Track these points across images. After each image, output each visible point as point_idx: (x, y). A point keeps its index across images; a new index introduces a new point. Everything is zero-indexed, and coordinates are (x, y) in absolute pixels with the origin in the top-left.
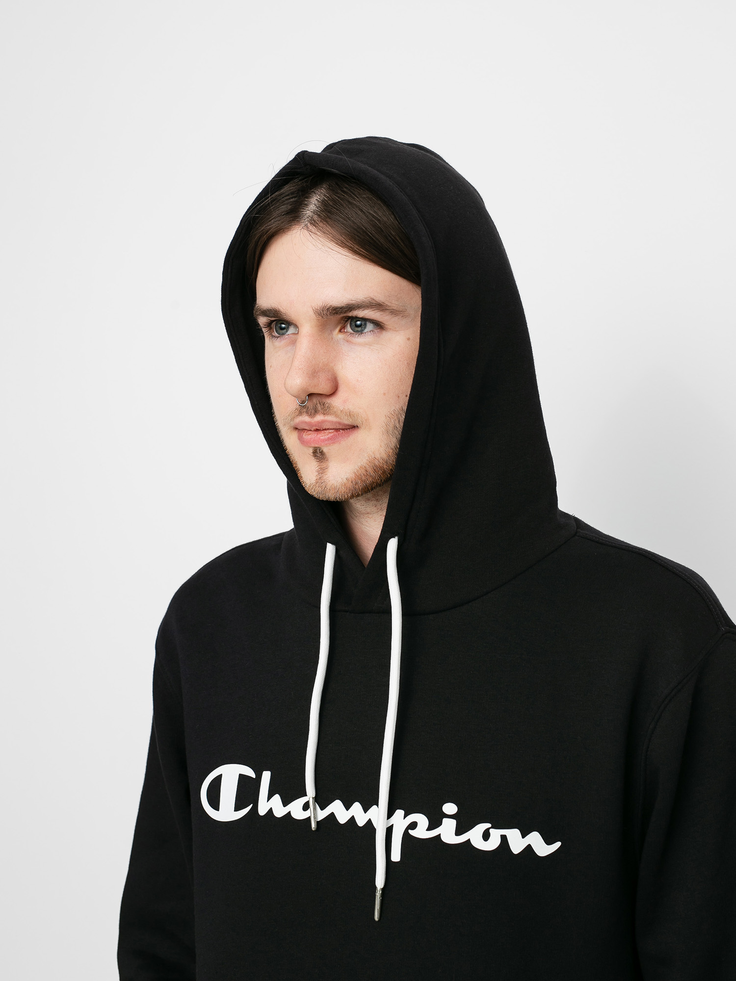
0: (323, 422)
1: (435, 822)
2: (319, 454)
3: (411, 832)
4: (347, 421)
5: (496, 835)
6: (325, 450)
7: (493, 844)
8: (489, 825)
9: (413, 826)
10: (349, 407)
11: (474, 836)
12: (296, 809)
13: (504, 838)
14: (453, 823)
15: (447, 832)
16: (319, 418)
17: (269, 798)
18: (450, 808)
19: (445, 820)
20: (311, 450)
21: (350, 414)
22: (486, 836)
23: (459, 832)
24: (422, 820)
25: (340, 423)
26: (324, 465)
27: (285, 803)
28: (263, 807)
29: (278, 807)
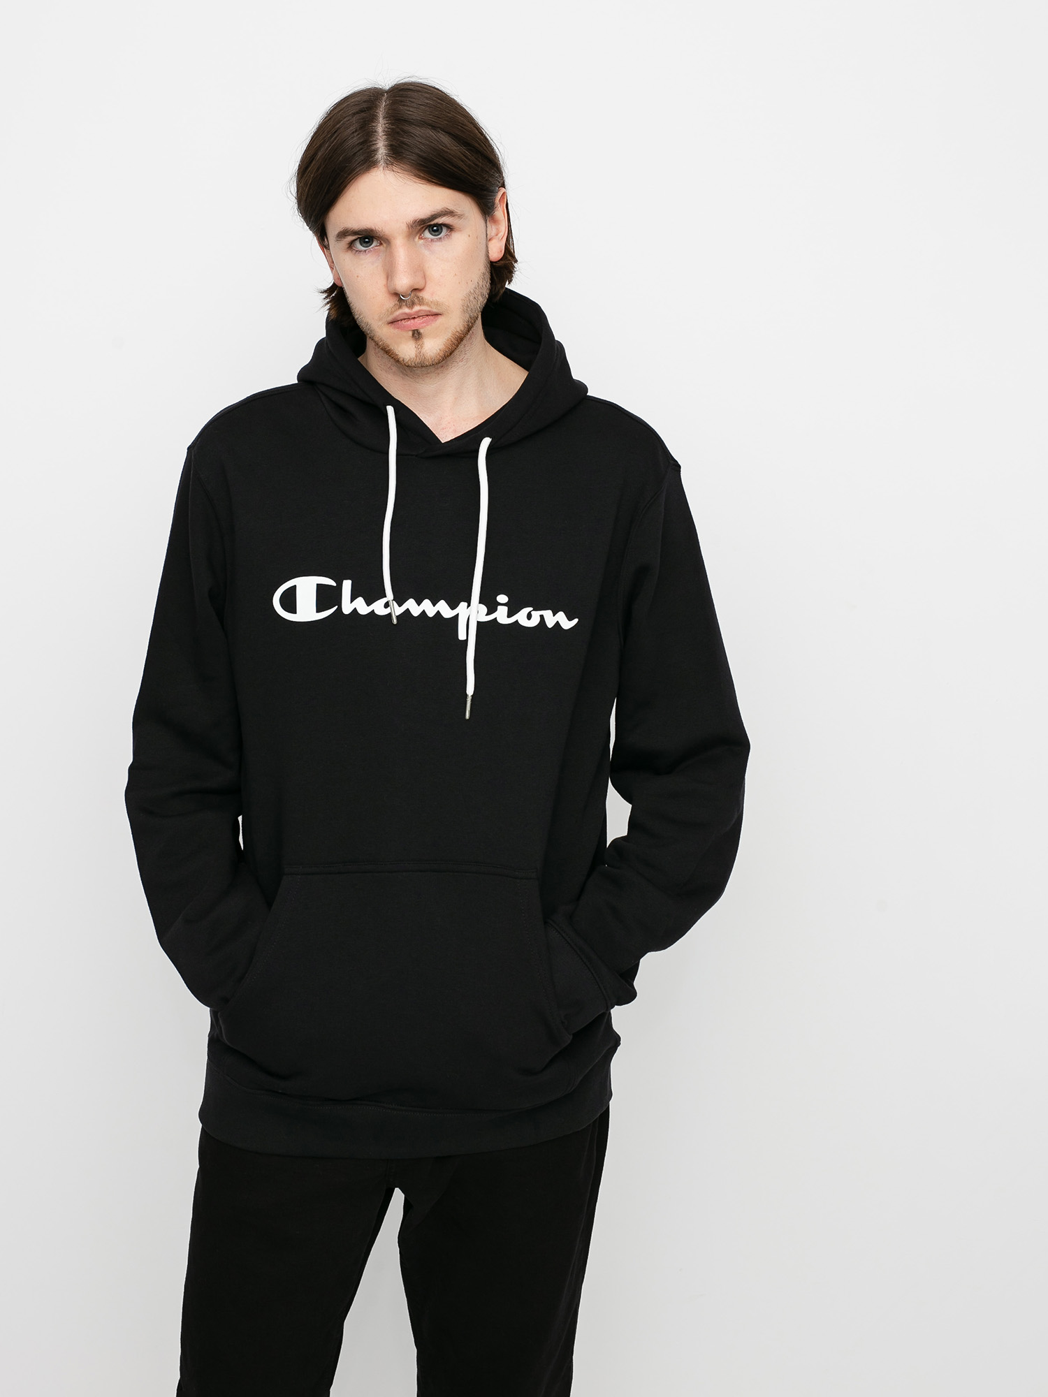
0: (420, 311)
1: (492, 608)
2: (417, 335)
4: (435, 310)
5: (536, 616)
6: (422, 331)
7: (534, 622)
8: (531, 609)
10: (436, 298)
11: (521, 617)
12: (379, 608)
13: (542, 617)
14: (505, 609)
15: (502, 616)
16: (417, 308)
17: (352, 600)
18: (502, 598)
19: (499, 607)
20: (411, 333)
21: (437, 304)
22: (529, 616)
23: (509, 616)
25: (430, 311)
26: (420, 342)
27: (369, 604)
28: (347, 608)
29: (361, 607)
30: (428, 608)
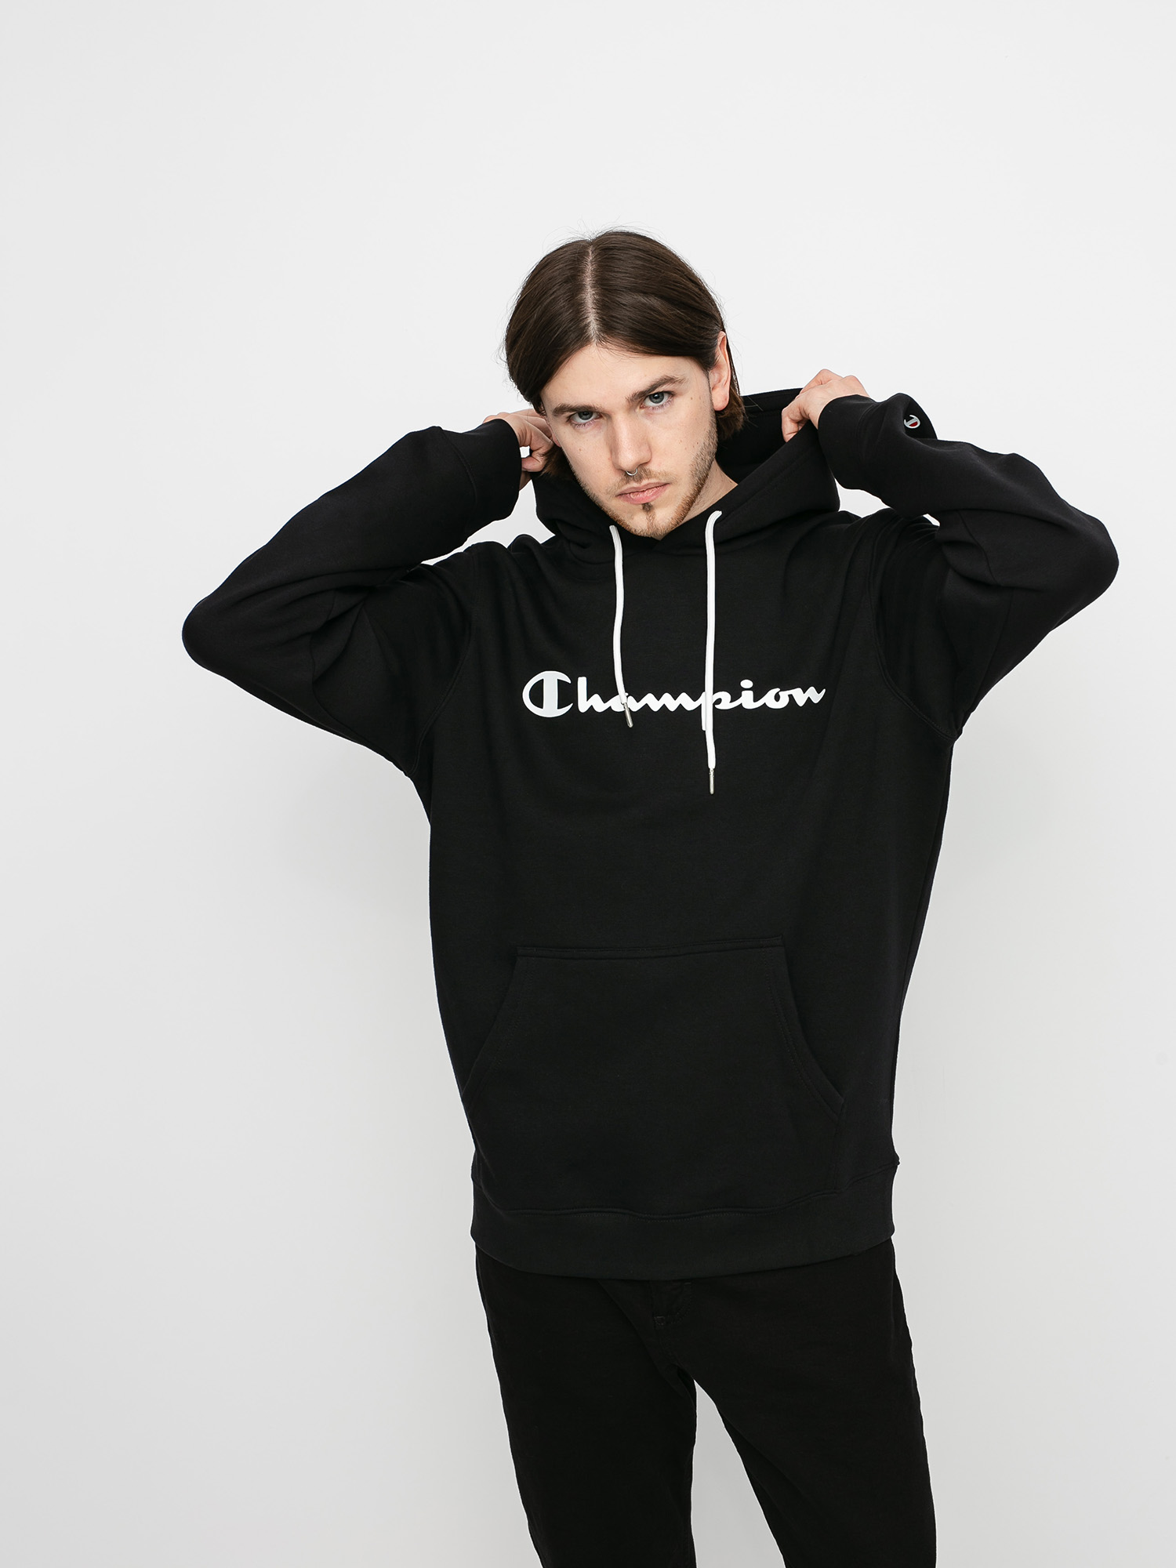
0: (648, 484)
1: (736, 695)
2: (647, 507)
3: (717, 706)
4: (663, 481)
5: (784, 696)
6: (652, 503)
7: (784, 702)
8: (778, 690)
9: (719, 701)
10: (663, 468)
11: (769, 699)
12: (613, 705)
13: (791, 697)
14: (751, 693)
15: (747, 701)
16: (645, 482)
17: (588, 697)
18: (747, 683)
19: (743, 693)
20: (641, 507)
21: (666, 474)
22: (777, 698)
23: (756, 700)
24: (725, 696)
25: (658, 483)
26: (652, 513)
27: (605, 700)
28: (583, 706)
29: (598, 704)
30: (669, 702)
